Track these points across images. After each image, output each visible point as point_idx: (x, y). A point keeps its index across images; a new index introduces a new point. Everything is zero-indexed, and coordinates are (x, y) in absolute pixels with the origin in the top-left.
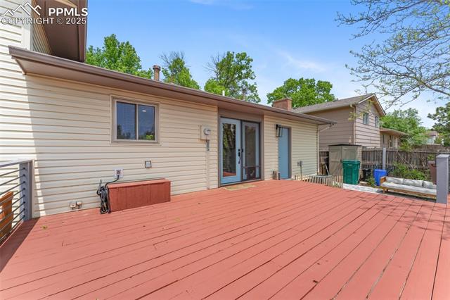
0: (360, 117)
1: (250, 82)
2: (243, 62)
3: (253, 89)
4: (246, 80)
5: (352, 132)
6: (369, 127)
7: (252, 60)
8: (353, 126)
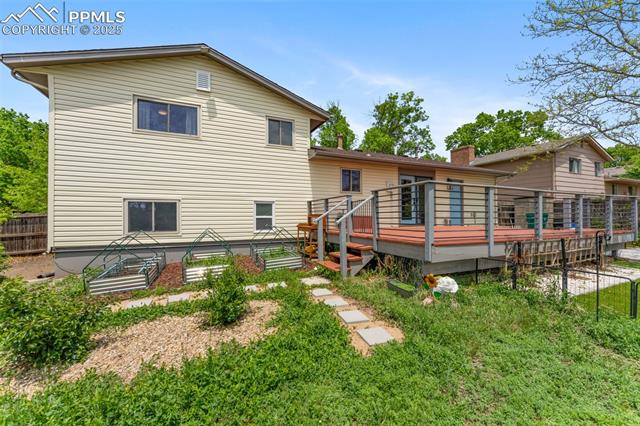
0: (564, 165)
1: (420, 125)
2: (412, 104)
3: (424, 133)
4: (415, 124)
5: (551, 184)
6: (582, 177)
7: (422, 100)
8: (552, 177)
